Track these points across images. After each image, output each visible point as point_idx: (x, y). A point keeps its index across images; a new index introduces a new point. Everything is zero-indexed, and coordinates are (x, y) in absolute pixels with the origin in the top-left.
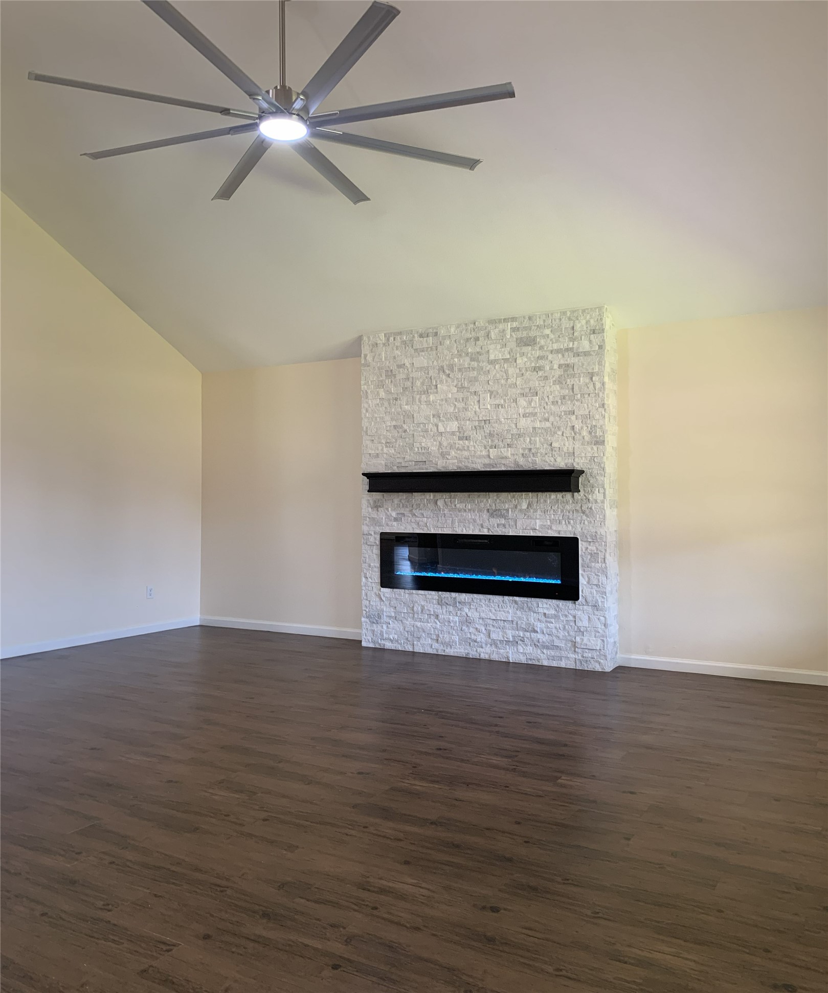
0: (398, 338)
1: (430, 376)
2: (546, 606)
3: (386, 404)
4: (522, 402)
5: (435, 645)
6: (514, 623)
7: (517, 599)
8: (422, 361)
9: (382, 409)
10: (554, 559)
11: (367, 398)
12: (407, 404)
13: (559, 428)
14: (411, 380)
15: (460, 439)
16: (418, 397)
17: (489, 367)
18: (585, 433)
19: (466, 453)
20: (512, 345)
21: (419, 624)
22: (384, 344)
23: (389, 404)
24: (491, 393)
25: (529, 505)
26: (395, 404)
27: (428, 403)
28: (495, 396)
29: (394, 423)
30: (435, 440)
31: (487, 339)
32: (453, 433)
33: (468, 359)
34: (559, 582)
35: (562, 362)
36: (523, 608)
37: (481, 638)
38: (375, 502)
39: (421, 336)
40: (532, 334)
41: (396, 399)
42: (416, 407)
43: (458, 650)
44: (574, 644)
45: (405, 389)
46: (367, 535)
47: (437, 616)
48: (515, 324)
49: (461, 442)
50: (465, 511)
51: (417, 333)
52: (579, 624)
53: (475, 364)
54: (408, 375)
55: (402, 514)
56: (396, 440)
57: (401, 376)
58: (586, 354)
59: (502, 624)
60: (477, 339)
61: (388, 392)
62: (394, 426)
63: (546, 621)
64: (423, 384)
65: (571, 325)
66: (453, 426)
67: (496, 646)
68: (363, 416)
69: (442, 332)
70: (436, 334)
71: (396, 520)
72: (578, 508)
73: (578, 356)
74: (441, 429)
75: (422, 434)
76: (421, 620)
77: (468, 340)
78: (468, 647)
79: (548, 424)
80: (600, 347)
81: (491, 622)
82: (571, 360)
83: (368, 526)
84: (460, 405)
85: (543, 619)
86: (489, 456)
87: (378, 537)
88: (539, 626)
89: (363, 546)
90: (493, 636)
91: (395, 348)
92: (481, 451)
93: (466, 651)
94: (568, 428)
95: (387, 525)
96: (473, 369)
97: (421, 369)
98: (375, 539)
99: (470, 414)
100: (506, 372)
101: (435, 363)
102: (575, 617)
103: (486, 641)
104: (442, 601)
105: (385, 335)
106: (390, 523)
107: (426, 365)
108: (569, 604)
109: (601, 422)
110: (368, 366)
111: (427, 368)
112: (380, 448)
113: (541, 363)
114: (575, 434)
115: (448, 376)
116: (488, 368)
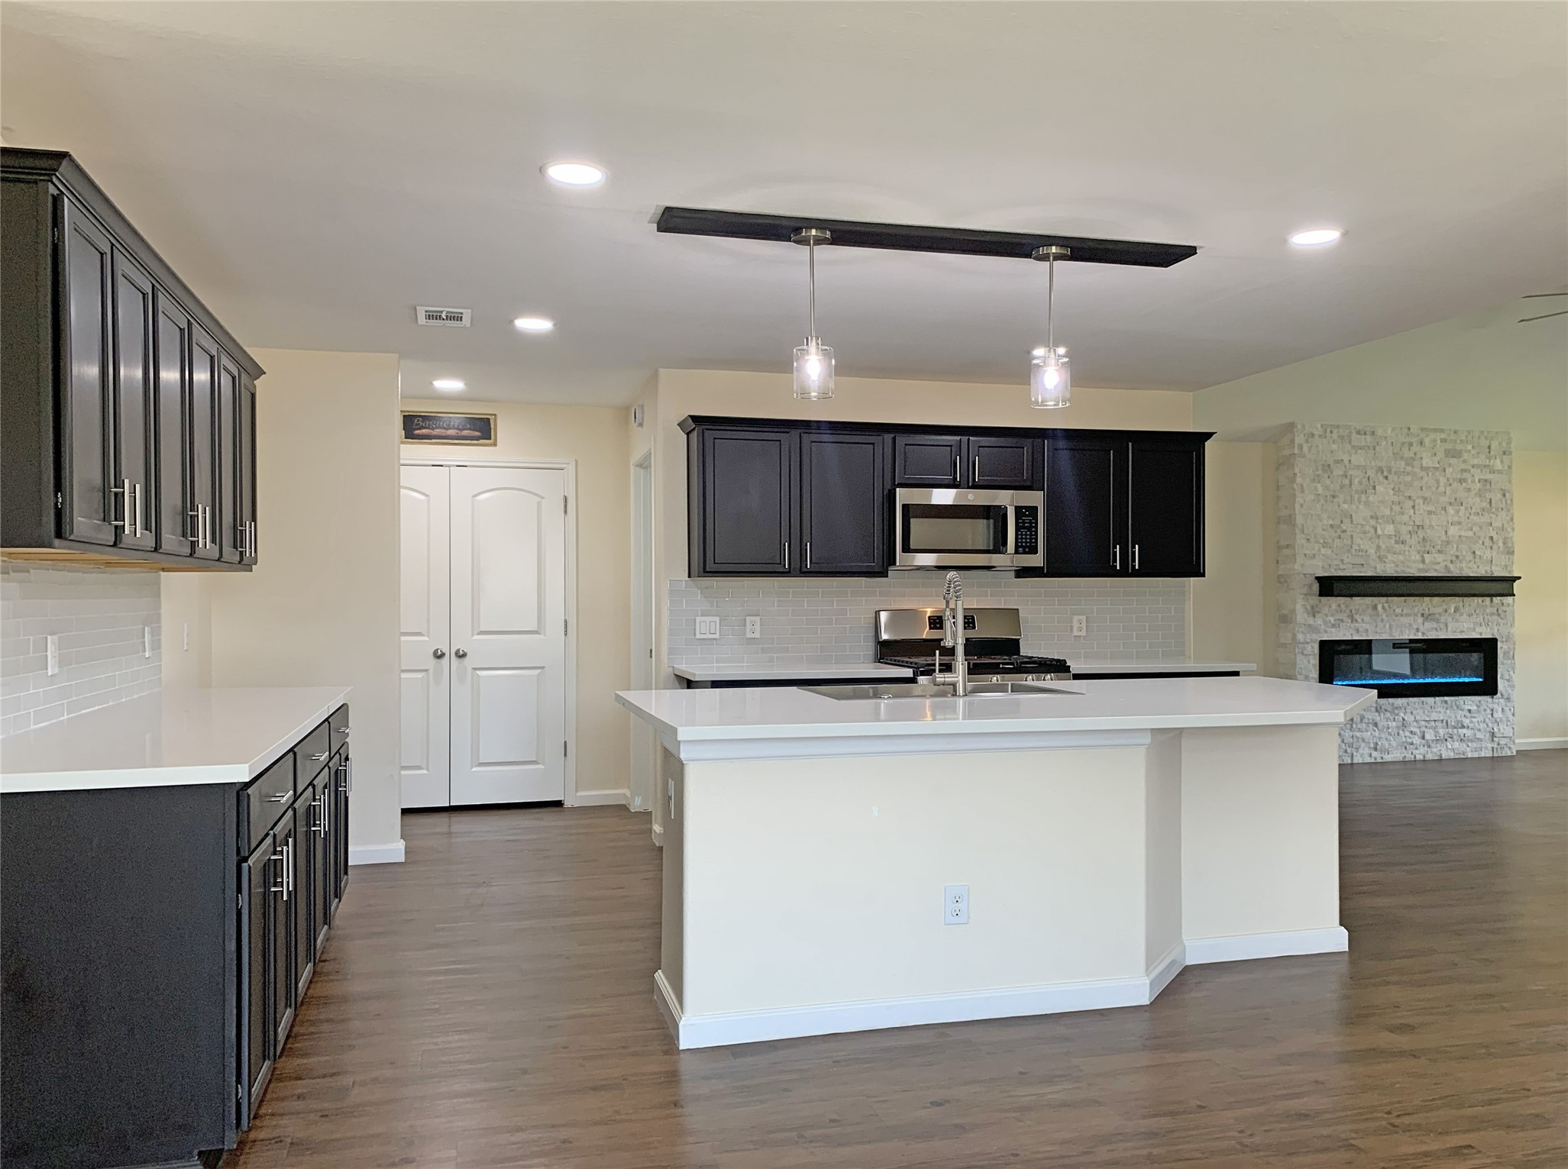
0: (1335, 431)
1: (1367, 475)
2: (1470, 702)
3: (1322, 501)
4: (1451, 510)
5: (1375, 754)
6: (1444, 722)
7: (1446, 698)
8: (1358, 459)
9: (1318, 506)
10: (1475, 658)
11: (1303, 491)
12: (1344, 503)
13: (1479, 538)
14: (1349, 477)
15: (1397, 542)
16: (1356, 496)
17: (1423, 474)
18: (1501, 544)
19: (1401, 558)
20: (1441, 455)
21: (1358, 734)
22: (1320, 436)
23: (1326, 501)
24: (1425, 499)
25: (1456, 610)
26: (1333, 502)
27: (1367, 503)
28: (1428, 503)
29: (1331, 522)
30: (1372, 543)
31: (1419, 445)
32: (1389, 537)
33: (1403, 463)
34: (1481, 680)
35: (1482, 477)
36: (1452, 707)
37: (1416, 740)
38: (1312, 607)
39: (1358, 433)
40: (1459, 447)
41: (1334, 497)
42: (1354, 507)
43: (1395, 755)
44: (1493, 735)
45: (1342, 486)
46: (1303, 643)
47: (1376, 725)
48: (1443, 436)
49: (1397, 546)
50: (1402, 615)
51: (1355, 429)
52: (1495, 715)
53: (1409, 469)
54: (1346, 472)
55: (1339, 620)
56: (1333, 540)
57: (1338, 471)
58: (1500, 472)
59: (1433, 723)
60: (1411, 444)
61: (1327, 488)
62: (1331, 525)
63: (1471, 717)
64: (1360, 483)
65: (1488, 444)
66: (1390, 529)
67: (1429, 747)
68: (1297, 512)
69: (1380, 432)
70: (1373, 433)
71: (1333, 626)
72: (1495, 611)
73: (1494, 473)
74: (1379, 532)
75: (1360, 535)
76: (1359, 730)
77: (1403, 443)
78: (1404, 750)
79: (1470, 534)
80: (1510, 467)
81: (1423, 723)
82: (1489, 476)
83: (1303, 633)
84: (1397, 508)
85: (1468, 714)
86: (1423, 561)
87: (1316, 647)
88: (1466, 722)
89: (1298, 655)
90: (1427, 737)
91: (1331, 442)
92: (1415, 556)
93: (1403, 755)
94: (1487, 539)
95: (1326, 632)
96: (1408, 474)
97: (1358, 467)
98: (1313, 647)
99: (1405, 518)
100: (1438, 481)
101: (1373, 463)
102: (1492, 710)
103: (1420, 742)
104: (1381, 708)
105: (1322, 426)
106: (1329, 630)
107: (1363, 464)
108: (1488, 698)
109: (1511, 535)
110: (1304, 457)
111: (1365, 467)
112: (1317, 548)
113: (1465, 475)
114: (1493, 543)
115: (1386, 478)
116: (1421, 475)
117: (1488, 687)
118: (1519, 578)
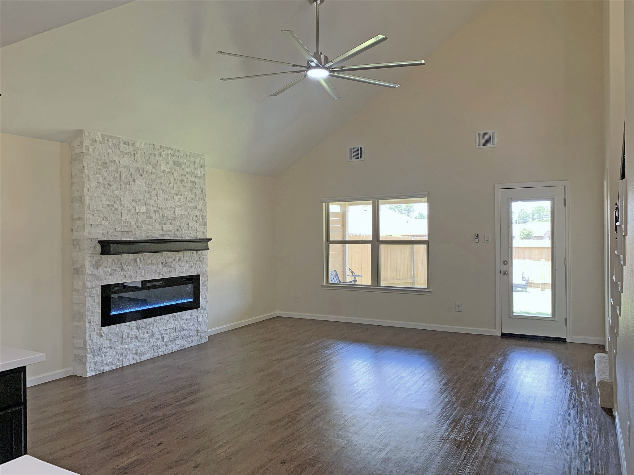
0: (110, 140)
1: (130, 173)
2: (186, 314)
3: (102, 187)
4: (176, 198)
5: (137, 357)
6: (174, 329)
7: (175, 314)
8: (125, 161)
9: (100, 191)
10: (189, 287)
11: (89, 180)
12: (116, 190)
13: (191, 215)
14: (119, 172)
15: (148, 217)
16: (124, 186)
17: (161, 174)
18: (201, 220)
19: (150, 227)
20: (171, 164)
21: (126, 346)
22: (100, 142)
23: (105, 188)
24: (163, 190)
25: (180, 259)
26: (109, 189)
27: (131, 191)
28: (165, 193)
29: (108, 203)
30: (134, 218)
31: (160, 157)
32: (143, 213)
33: (151, 167)
34: (192, 300)
35: (191, 180)
36: (178, 319)
37: (159, 343)
38: (96, 262)
39: (125, 143)
40: (180, 160)
41: (109, 185)
42: (122, 193)
43: (148, 355)
44: (198, 332)
45: (115, 179)
46: (90, 288)
47: (137, 338)
48: (172, 152)
49: (148, 220)
50: (151, 264)
51: (122, 140)
52: (199, 320)
53: (154, 171)
54: (117, 169)
55: (114, 270)
56: (109, 215)
57: (112, 168)
58: (200, 177)
59: (168, 331)
60: (155, 155)
61: (105, 179)
62: (108, 205)
63: (188, 323)
64: (126, 177)
65: (194, 161)
66: (143, 209)
67: (166, 346)
68: (85, 194)
69: (137, 145)
70: (133, 145)
71: (110, 274)
72: (199, 259)
73: (197, 178)
74: (138, 210)
75: (126, 212)
76: (127, 343)
77: (151, 154)
78: (153, 351)
79: (186, 213)
80: (204, 175)
81: (163, 332)
82: (195, 180)
83: (90, 281)
84: (147, 195)
85: (186, 322)
86: (162, 230)
87: (99, 290)
88: (185, 326)
89: (87, 298)
90: (165, 340)
91: (108, 147)
92: (158, 227)
93: (152, 354)
94: (194, 216)
95: (105, 279)
96: (154, 174)
97: (125, 166)
98: (97, 291)
99: (152, 202)
100: (170, 180)
101: (134, 165)
102: (197, 317)
103: (162, 344)
104: (139, 326)
105: (102, 135)
106: (107, 277)
107: (128, 164)
108: (195, 310)
109: (205, 215)
110: (90, 156)
111: (128, 167)
112: (99, 220)
113: (184, 178)
114: (197, 219)
115: (141, 175)
116: (161, 175)
117: (195, 305)
118: (211, 239)
